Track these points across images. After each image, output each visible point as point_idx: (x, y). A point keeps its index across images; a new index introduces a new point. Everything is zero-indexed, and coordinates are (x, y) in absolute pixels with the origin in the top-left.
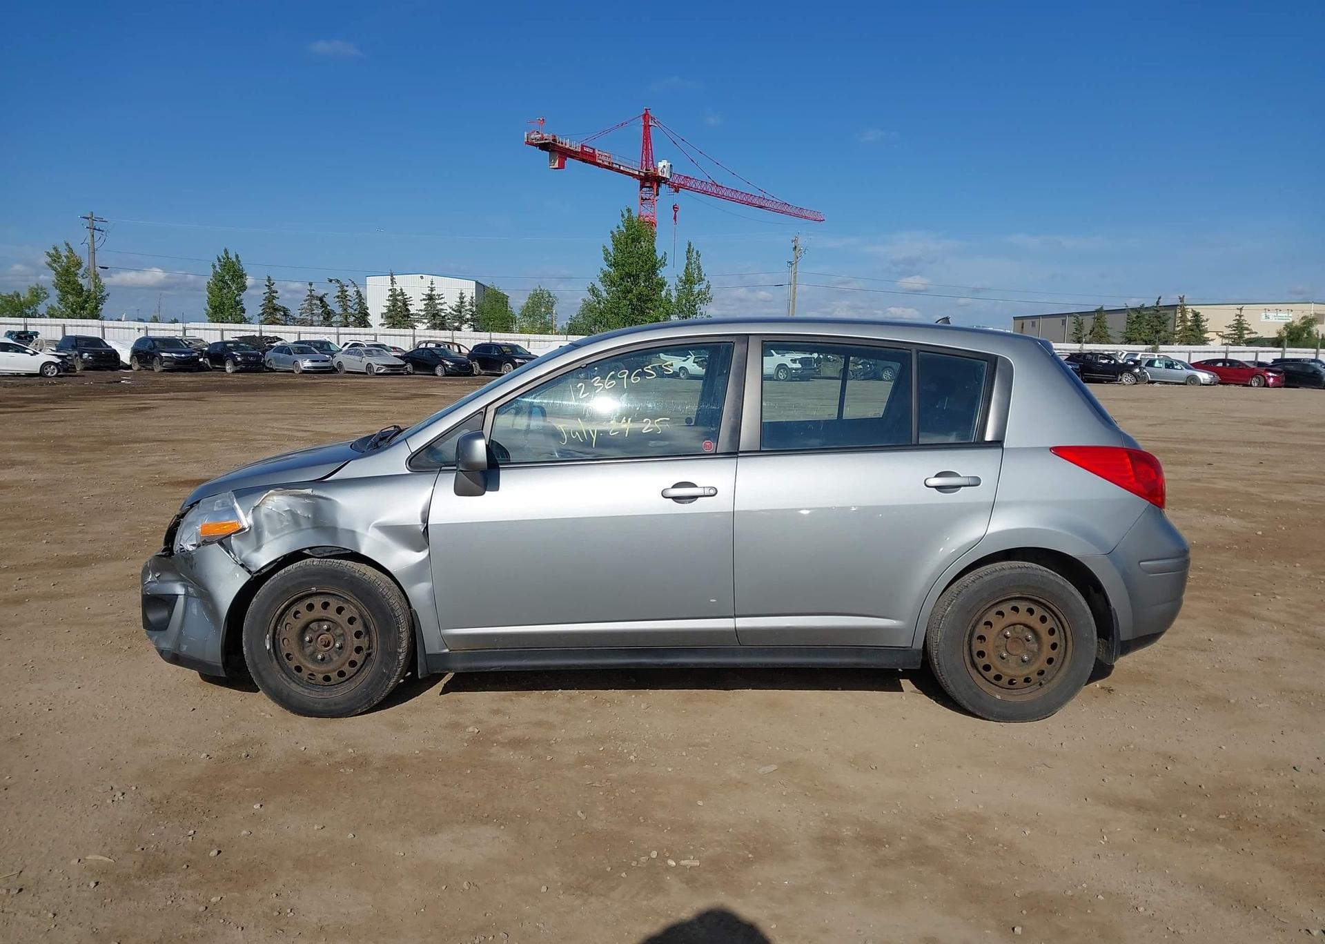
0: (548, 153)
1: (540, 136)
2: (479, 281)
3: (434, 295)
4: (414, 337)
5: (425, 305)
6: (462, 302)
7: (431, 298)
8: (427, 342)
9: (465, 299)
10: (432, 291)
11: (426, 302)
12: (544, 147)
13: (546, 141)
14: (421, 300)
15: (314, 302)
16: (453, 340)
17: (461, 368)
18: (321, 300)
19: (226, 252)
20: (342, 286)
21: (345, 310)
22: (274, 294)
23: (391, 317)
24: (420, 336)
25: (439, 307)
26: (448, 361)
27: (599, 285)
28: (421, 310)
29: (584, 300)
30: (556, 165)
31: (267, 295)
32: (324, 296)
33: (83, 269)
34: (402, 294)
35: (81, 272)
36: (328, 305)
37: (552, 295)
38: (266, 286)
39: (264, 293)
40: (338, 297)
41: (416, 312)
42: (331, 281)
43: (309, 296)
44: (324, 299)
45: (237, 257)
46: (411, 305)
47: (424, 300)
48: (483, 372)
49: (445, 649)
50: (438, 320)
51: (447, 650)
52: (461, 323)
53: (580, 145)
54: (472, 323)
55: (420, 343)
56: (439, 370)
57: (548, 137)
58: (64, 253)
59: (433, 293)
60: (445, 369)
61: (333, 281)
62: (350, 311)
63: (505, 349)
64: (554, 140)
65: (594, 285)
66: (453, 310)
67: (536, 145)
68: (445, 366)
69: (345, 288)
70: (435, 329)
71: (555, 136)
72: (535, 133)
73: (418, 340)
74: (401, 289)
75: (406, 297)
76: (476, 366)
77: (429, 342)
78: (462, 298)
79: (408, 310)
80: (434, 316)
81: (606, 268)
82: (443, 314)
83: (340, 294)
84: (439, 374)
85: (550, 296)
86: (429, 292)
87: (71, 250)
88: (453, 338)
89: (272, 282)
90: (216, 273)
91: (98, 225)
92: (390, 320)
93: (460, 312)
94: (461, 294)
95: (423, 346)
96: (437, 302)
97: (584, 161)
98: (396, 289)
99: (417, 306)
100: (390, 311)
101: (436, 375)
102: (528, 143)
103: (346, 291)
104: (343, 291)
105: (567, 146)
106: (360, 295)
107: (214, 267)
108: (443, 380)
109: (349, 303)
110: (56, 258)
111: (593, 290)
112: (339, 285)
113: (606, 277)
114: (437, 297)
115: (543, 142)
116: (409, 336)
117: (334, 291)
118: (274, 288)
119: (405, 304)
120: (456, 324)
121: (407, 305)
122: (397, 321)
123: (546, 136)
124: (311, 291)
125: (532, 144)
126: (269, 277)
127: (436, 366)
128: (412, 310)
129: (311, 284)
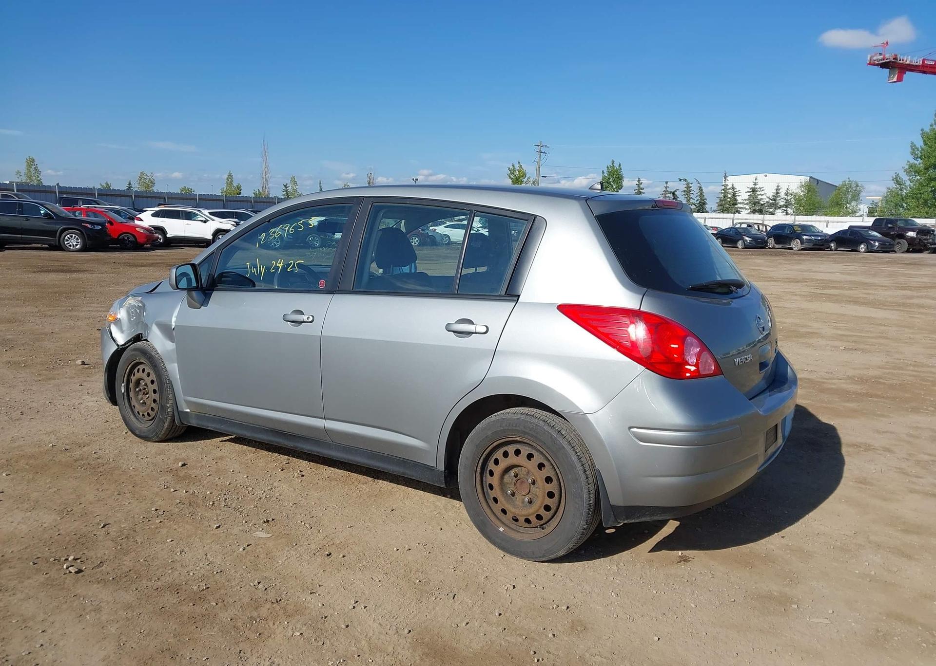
0: (889, 70)
1: (882, 57)
2: (813, 177)
3: (757, 188)
4: (733, 219)
5: (749, 196)
6: (777, 193)
7: (754, 190)
8: (741, 224)
9: (781, 191)
10: (755, 185)
11: (749, 194)
12: (884, 65)
13: (888, 60)
14: (746, 192)
15: (668, 195)
16: (763, 222)
17: (757, 242)
18: (673, 194)
19: (613, 163)
20: (688, 184)
21: (689, 200)
22: (641, 191)
23: (721, 205)
24: (738, 219)
25: (760, 197)
26: (747, 237)
27: (905, 177)
28: (745, 200)
29: (888, 188)
30: (895, 79)
31: (636, 191)
32: (676, 191)
33: (526, 178)
34: (733, 188)
35: (525, 180)
36: (678, 197)
37: (860, 185)
38: (637, 185)
39: (635, 190)
40: (684, 191)
41: (742, 201)
42: (680, 180)
43: (664, 191)
44: (676, 193)
45: (620, 165)
46: (739, 196)
47: (748, 192)
48: (777, 246)
49: (187, 409)
50: (757, 207)
51: (188, 410)
52: (775, 209)
53: (921, 60)
54: (786, 209)
55: (736, 224)
56: (740, 244)
57: (889, 56)
58: (517, 168)
59: (756, 187)
60: (744, 242)
61: (682, 180)
62: (692, 201)
63: (796, 228)
64: (895, 59)
65: (898, 175)
66: (770, 199)
67: (877, 65)
68: (744, 241)
69: (691, 185)
70: (754, 213)
71: (896, 55)
72: (878, 55)
73: (736, 221)
74: (733, 185)
75: (735, 190)
76: (771, 242)
77: (743, 223)
78: (778, 189)
79: (736, 200)
80: (755, 203)
81: (912, 161)
82: (762, 203)
83: (686, 189)
84: (740, 247)
85: (857, 186)
86: (753, 186)
87: (521, 166)
88: (763, 220)
89: (641, 182)
90: (604, 177)
91: (543, 149)
92: (721, 207)
93: (775, 200)
94: (778, 186)
95: (738, 226)
96: (758, 193)
97: (924, 72)
98: (727, 185)
99: (743, 196)
100: (721, 201)
101: (737, 248)
102: (870, 64)
103: (691, 187)
104: (688, 187)
105: (908, 62)
106: (702, 190)
107: (603, 173)
108: (742, 251)
109: (691, 196)
110: (512, 171)
111: (897, 181)
112: (686, 183)
113: (912, 170)
114: (759, 190)
115: (884, 61)
116: (730, 219)
117: (682, 186)
118: (641, 186)
119: (734, 195)
120: (771, 210)
121: (736, 196)
122: (726, 208)
123: (887, 56)
124: (666, 188)
125: (874, 64)
126: (639, 179)
127: (738, 240)
128: (739, 199)
129: (667, 183)
